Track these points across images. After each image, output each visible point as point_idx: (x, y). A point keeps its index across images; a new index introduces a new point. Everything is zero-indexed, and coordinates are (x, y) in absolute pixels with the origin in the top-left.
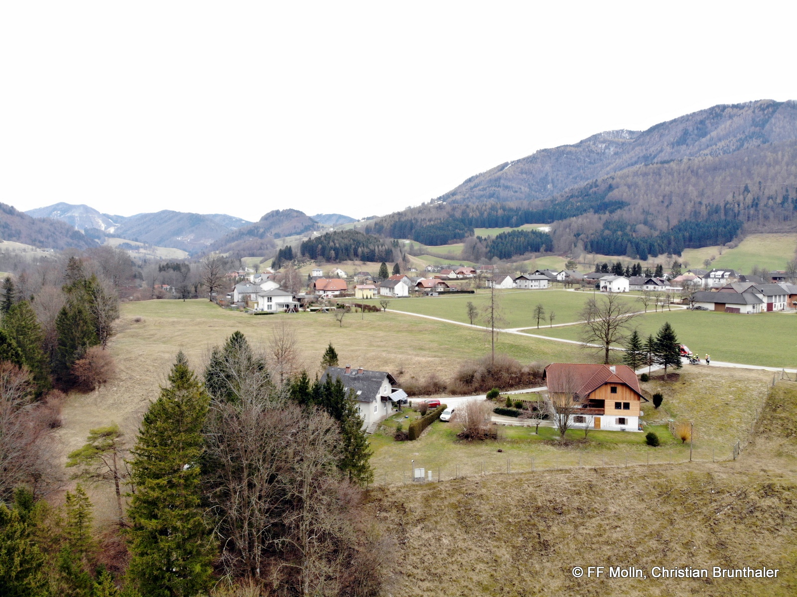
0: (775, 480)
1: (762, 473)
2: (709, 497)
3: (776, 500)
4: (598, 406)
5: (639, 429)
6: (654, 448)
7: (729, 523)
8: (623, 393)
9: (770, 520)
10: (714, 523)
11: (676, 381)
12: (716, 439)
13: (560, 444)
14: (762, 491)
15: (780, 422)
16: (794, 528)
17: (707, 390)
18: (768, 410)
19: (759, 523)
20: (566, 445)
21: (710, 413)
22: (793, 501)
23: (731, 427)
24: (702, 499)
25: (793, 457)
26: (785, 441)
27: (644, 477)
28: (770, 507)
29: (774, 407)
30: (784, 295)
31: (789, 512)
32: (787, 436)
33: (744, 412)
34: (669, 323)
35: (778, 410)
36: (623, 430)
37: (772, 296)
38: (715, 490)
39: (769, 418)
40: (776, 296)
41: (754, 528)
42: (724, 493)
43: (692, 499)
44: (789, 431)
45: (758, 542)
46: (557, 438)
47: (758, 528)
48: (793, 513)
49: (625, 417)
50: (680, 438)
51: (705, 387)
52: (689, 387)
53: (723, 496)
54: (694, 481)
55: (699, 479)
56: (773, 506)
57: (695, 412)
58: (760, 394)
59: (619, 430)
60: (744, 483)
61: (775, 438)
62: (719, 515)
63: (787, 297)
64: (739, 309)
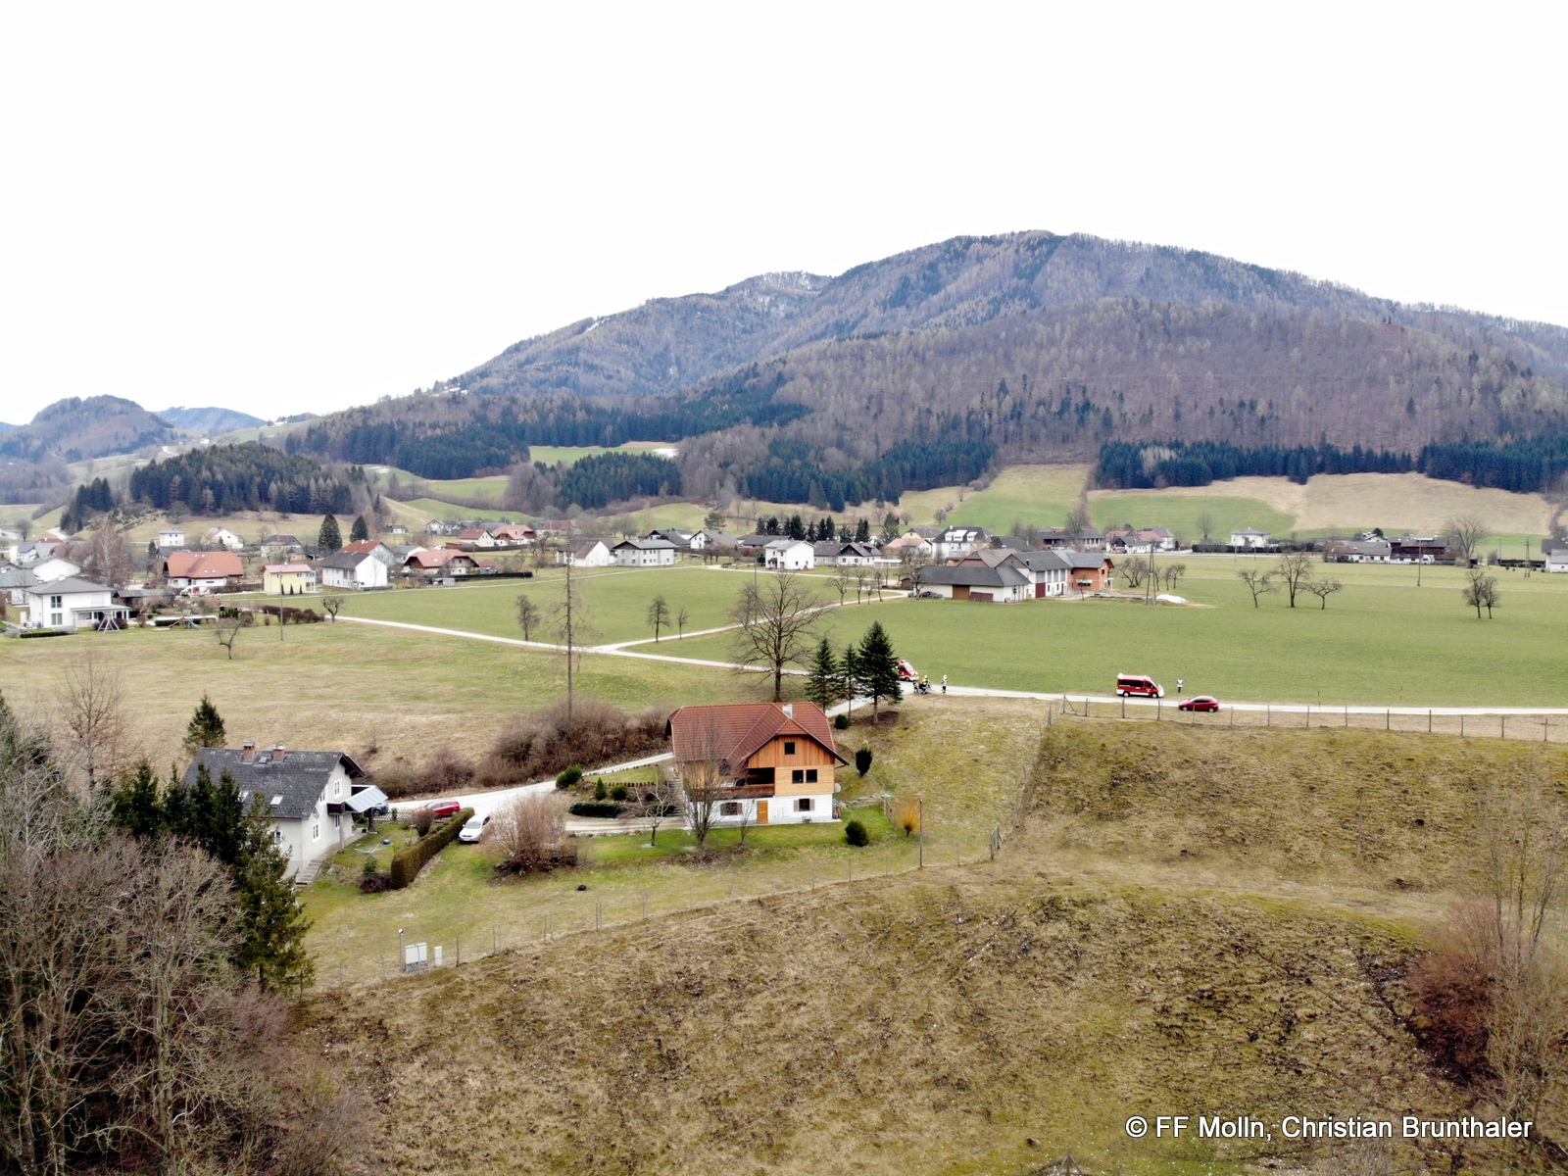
0: (1060, 891)
1: (1039, 879)
2: (954, 930)
3: (1063, 925)
4: (761, 780)
5: (834, 817)
6: (860, 849)
7: (990, 975)
8: (805, 753)
9: (1056, 963)
10: (965, 977)
11: (894, 723)
12: (961, 824)
13: (696, 861)
14: (1040, 912)
15: (1063, 787)
16: (1097, 973)
17: (943, 737)
18: (1042, 767)
19: (1038, 969)
20: (707, 860)
21: (949, 778)
22: (1092, 925)
23: (985, 800)
24: (943, 935)
25: (1088, 847)
26: (1073, 820)
27: (843, 906)
28: (1055, 938)
29: (1052, 763)
30: (1063, 570)
31: (1086, 945)
32: (1076, 812)
33: (1003, 773)
34: (879, 623)
35: (1060, 767)
36: (807, 822)
37: (1043, 572)
38: (963, 918)
39: (1046, 781)
40: (1049, 571)
41: (1031, 979)
42: (978, 922)
43: (927, 937)
44: (1079, 803)
45: (1039, 1004)
46: (691, 848)
47: (1038, 978)
48: (1093, 946)
49: (810, 797)
50: (902, 827)
51: (940, 733)
52: (914, 734)
53: (977, 926)
54: (927, 903)
55: (936, 899)
56: (1060, 937)
57: (925, 779)
58: (1029, 740)
59: (801, 822)
60: (1011, 899)
61: (1057, 817)
62: (972, 962)
63: (1067, 573)
64: (992, 595)
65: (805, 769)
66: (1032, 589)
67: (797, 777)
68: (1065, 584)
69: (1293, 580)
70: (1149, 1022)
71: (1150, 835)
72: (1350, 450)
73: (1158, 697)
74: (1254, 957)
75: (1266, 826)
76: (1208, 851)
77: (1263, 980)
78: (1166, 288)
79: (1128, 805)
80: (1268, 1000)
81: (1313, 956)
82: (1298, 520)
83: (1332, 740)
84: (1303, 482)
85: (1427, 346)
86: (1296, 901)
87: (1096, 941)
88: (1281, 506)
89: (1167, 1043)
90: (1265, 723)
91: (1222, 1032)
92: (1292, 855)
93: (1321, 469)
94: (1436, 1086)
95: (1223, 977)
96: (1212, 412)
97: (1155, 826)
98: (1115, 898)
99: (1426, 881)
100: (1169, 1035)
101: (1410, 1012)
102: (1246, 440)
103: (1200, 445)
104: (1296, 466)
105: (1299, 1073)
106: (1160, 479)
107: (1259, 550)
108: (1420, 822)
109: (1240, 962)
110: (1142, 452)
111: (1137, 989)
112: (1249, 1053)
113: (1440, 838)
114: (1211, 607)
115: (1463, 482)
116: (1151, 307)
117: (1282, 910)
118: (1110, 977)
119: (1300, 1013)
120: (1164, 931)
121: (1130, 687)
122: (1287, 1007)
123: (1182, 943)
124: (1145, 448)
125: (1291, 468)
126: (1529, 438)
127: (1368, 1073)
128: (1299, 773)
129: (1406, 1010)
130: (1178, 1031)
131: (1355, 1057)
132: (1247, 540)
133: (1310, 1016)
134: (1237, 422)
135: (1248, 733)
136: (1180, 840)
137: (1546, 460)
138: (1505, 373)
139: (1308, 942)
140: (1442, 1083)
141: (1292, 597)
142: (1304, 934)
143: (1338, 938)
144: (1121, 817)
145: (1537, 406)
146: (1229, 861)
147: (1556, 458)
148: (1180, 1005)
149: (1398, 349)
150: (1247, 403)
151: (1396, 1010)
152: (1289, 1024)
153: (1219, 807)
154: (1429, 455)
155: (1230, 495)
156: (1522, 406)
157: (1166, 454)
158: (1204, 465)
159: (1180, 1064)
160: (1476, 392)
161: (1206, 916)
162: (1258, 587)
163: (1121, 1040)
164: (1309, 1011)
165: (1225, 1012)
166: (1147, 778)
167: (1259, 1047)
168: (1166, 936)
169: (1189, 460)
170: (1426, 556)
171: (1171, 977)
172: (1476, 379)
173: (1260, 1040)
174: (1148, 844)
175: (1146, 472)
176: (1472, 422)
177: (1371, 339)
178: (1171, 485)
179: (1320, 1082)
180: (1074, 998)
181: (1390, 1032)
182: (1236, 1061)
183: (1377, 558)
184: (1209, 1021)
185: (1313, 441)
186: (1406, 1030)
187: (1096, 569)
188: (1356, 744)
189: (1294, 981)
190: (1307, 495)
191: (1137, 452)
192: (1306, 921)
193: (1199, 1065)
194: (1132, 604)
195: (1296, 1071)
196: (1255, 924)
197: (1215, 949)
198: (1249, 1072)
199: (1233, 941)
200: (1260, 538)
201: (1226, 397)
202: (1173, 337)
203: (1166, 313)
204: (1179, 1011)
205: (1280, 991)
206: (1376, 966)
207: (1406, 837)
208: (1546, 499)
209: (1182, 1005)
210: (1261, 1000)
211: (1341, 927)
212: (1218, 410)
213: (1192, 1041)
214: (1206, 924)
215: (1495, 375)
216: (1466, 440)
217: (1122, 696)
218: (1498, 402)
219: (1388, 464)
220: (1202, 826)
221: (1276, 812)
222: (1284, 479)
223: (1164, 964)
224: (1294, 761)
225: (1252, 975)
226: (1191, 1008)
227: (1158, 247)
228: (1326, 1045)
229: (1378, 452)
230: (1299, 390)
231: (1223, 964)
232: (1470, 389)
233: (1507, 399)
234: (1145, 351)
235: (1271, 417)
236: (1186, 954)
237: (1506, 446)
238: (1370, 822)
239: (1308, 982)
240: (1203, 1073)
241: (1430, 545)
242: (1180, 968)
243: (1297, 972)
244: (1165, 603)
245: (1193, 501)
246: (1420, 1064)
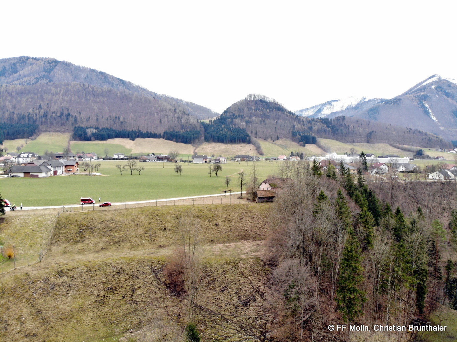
0: (64, 267)
1: (56, 265)
2: (28, 287)
3: (65, 278)
7: (41, 298)
9: (63, 290)
10: (33, 301)
11: (3, 222)
12: (29, 252)
14: (57, 275)
15: (64, 235)
16: (77, 290)
17: (21, 225)
18: (57, 230)
19: (58, 293)
21: (24, 238)
22: (74, 276)
23: (37, 243)
24: (24, 289)
25: (72, 252)
26: (67, 245)
28: (62, 282)
29: (60, 228)
30: (63, 166)
31: (73, 282)
32: (68, 242)
33: (43, 233)
35: (62, 229)
37: (56, 167)
38: (31, 282)
39: (58, 234)
40: (58, 167)
41: (56, 296)
42: (36, 282)
43: (19, 291)
44: (69, 239)
45: (58, 303)
47: (58, 296)
48: (75, 282)
50: (7, 256)
51: (20, 223)
52: (10, 225)
53: (36, 284)
54: (18, 280)
55: (21, 278)
56: (64, 281)
57: (15, 239)
58: (52, 222)
60: (47, 273)
61: (62, 244)
62: (35, 296)
63: (64, 167)
64: (38, 175)
66: (52, 173)
68: (63, 171)
69: (131, 167)
70: (93, 300)
71: (92, 245)
72: (146, 132)
73: (93, 203)
74: (123, 274)
75: (125, 237)
76: (109, 247)
77: (126, 280)
78: (93, 81)
79: (85, 237)
80: (128, 285)
81: (139, 271)
82: (133, 151)
83: (142, 210)
84: (133, 140)
85: (164, 105)
86: (134, 256)
87: (76, 280)
88: (128, 147)
89: (99, 305)
90: (124, 208)
91: (115, 298)
92: (132, 243)
93: (138, 137)
94: (172, 298)
95: (115, 282)
96: (107, 119)
97: (93, 242)
98: (81, 266)
99: (167, 244)
100: (99, 303)
101: (164, 280)
102: (117, 128)
103: (104, 128)
104: (132, 135)
105: (137, 304)
106: (93, 138)
107: (122, 159)
108: (165, 229)
109: (119, 277)
110: (87, 130)
111: (89, 292)
112: (123, 302)
113: (170, 232)
114: (109, 176)
115: (173, 141)
116: (89, 86)
117: (130, 259)
118: (81, 290)
119: (136, 287)
120: (97, 273)
121: (85, 201)
122: (133, 286)
123: (102, 275)
124: (88, 128)
125: (130, 136)
126: (188, 131)
127: (155, 299)
128: (134, 221)
129: (163, 280)
130: (102, 301)
131: (151, 296)
132: (118, 156)
133: (139, 287)
134: (115, 123)
135: (119, 211)
136: (101, 245)
137: (192, 136)
138: (183, 114)
139: (137, 267)
140: (174, 297)
141: (131, 172)
142: (136, 265)
143: (145, 264)
144: (83, 241)
145: (190, 123)
146: (115, 248)
147: (194, 136)
148: (102, 293)
149: (157, 106)
150: (117, 117)
151: (161, 280)
152: (133, 291)
153: (112, 233)
154: (165, 134)
155: (113, 143)
156: (187, 123)
157: (94, 131)
158: (106, 135)
159: (103, 310)
160: (176, 118)
161: (109, 266)
162: (122, 169)
163: (85, 308)
165: (116, 292)
166: (90, 228)
167: (125, 299)
168: (97, 274)
169: (101, 133)
170: (165, 160)
171: (99, 286)
172: (176, 115)
173: (125, 298)
174: (91, 248)
175: (88, 136)
176: (175, 126)
177: (150, 102)
178: (96, 140)
179: (142, 305)
180: (70, 299)
181: (160, 287)
182: (119, 305)
183: (153, 161)
184: (111, 296)
185: (135, 129)
186: (164, 285)
187: (73, 166)
188: (149, 210)
189: (134, 278)
190: (135, 144)
191: (85, 130)
192: (137, 261)
193: (109, 309)
194: (85, 176)
195: (136, 303)
196: (123, 265)
197: (112, 274)
198: (123, 307)
199: (117, 271)
200: (122, 156)
201: (111, 115)
202: (95, 96)
203: (93, 89)
204: (102, 295)
205: (131, 282)
206: (155, 270)
207: (162, 233)
208: (192, 146)
209: (103, 293)
210: (126, 286)
211: (146, 261)
212: (109, 119)
213: (106, 303)
214: (109, 268)
215: (180, 114)
216: (174, 130)
217: (82, 204)
218: (181, 122)
219: (155, 136)
220: (107, 240)
221: (128, 232)
222: (128, 139)
223: (97, 282)
224: (133, 217)
225: (123, 279)
226: (106, 293)
227: (90, 69)
228: (143, 294)
229: (153, 133)
230: (132, 114)
231: (114, 278)
232: (175, 118)
233: (183, 121)
234: (87, 99)
235: (124, 121)
236: (103, 278)
237: (183, 133)
238: (153, 231)
239: (138, 278)
240: (110, 311)
241: (166, 157)
242: (102, 282)
243: (135, 276)
244: (95, 175)
245: (103, 145)
246: (168, 293)
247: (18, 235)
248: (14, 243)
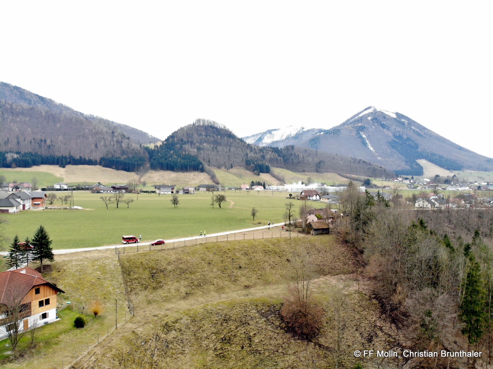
0: (166, 320)
1: (156, 318)
2: (143, 349)
3: (174, 332)
4: (25, 309)
5: (57, 318)
6: (83, 329)
7: (162, 361)
8: (44, 291)
9: (178, 346)
10: (156, 365)
11: (51, 270)
13: (16, 358)
14: (165, 330)
15: (136, 281)
16: (190, 345)
17: (79, 272)
18: (125, 275)
19: (174, 351)
20: (22, 356)
21: (91, 288)
22: (182, 328)
23: (110, 294)
24: (141, 352)
25: (157, 301)
26: (146, 293)
28: (174, 338)
29: (128, 273)
31: (183, 336)
32: (145, 289)
33: (112, 281)
34: (42, 226)
35: (131, 273)
36: (46, 323)
37: (24, 200)
38: (143, 342)
39: (129, 280)
40: (26, 200)
41: (174, 356)
42: (148, 342)
43: (137, 355)
44: (145, 285)
45: (180, 364)
46: (9, 353)
47: (176, 355)
48: (185, 336)
49: (47, 312)
50: (93, 314)
51: (77, 271)
52: (65, 273)
53: (149, 343)
54: (129, 342)
55: (131, 339)
56: (175, 337)
58: (115, 266)
59: (43, 325)
60: (153, 329)
61: (140, 293)
62: (155, 358)
63: (31, 200)
64: (8, 210)
65: (44, 299)
66: (21, 207)
67: (41, 304)
68: (30, 204)
69: (118, 199)
70: (213, 355)
71: (173, 291)
72: (78, 157)
74: (231, 321)
75: (204, 278)
76: (193, 291)
77: (237, 328)
78: (6, 97)
79: (160, 282)
80: (241, 334)
81: (246, 316)
82: (65, 180)
83: (207, 247)
84: (64, 167)
85: (99, 127)
86: (232, 300)
87: (185, 333)
88: (58, 175)
89: (221, 360)
90: (184, 245)
91: (234, 349)
92: (216, 286)
93: (69, 163)
94: (297, 342)
95: (225, 331)
96: (31, 142)
97: (173, 287)
98: (184, 316)
99: (251, 284)
100: (220, 357)
101: (279, 324)
102: (44, 152)
103: (27, 153)
104: (62, 162)
105: (260, 353)
106: (13, 165)
107: (65, 190)
108: (240, 267)
109: (228, 325)
110: (6, 155)
111: (204, 345)
112: (244, 353)
113: (247, 271)
114: (92, 210)
116: (6, 102)
117: (231, 304)
118: (195, 345)
119: (251, 334)
120: (203, 322)
121: (129, 240)
122: (247, 334)
123: (209, 324)
124: (7, 153)
125: (60, 162)
126: (130, 157)
127: (278, 346)
128: (204, 259)
129: (277, 323)
130: (222, 355)
131: (272, 342)
133: (254, 334)
134: (40, 146)
135: (181, 249)
136: (183, 290)
137: (136, 163)
138: (122, 138)
139: (243, 312)
140: (298, 341)
141: (117, 205)
142: (240, 309)
143: (250, 308)
144: (161, 287)
145: (132, 148)
146: (201, 293)
147: (138, 163)
148: (219, 346)
149: (91, 128)
150: (43, 140)
151: (275, 324)
152: (250, 339)
153: (187, 276)
154: (103, 160)
155: (40, 171)
156: (128, 147)
157: (15, 156)
158: (30, 160)
159: (228, 365)
160: (115, 143)
161: (211, 313)
162: (108, 202)
163: (209, 365)
164: (253, 333)
165: (232, 342)
166: (161, 271)
167: (246, 350)
168: (204, 324)
169: (24, 158)
170: (123, 191)
171: (212, 337)
172: (115, 139)
173: (245, 348)
174: (174, 294)
175: (8, 162)
176: (114, 151)
177: (82, 123)
178: (17, 167)
179: (267, 354)
180: (188, 357)
181: (277, 331)
182: (242, 357)
183: (109, 192)
184: (229, 347)
185: (66, 154)
186: (281, 329)
187: (42, 198)
188: (214, 247)
189: (245, 325)
190: (66, 172)
191: (4, 154)
192: (239, 305)
193: (233, 363)
194: (64, 210)
195: (259, 353)
196: (226, 311)
197: (219, 323)
198: (247, 359)
199: (223, 318)
201: (35, 137)
202: (14, 114)
203: (11, 105)
204: (219, 348)
205: (243, 330)
206: (263, 313)
207: (239, 273)
208: (137, 174)
209: (219, 345)
210: (239, 335)
211: (248, 304)
212: (33, 141)
213: (228, 356)
214: (213, 315)
215: (120, 138)
216: (113, 156)
218: (121, 146)
219: (90, 162)
220: (186, 283)
221: (204, 273)
222: (57, 166)
223: (208, 333)
224: (200, 256)
225: (233, 327)
226: (221, 345)
227: (3, 83)
228: (263, 342)
229: (87, 158)
230: (61, 137)
231: (224, 327)
232: (113, 142)
233: (124, 145)
234: (4, 119)
235: (52, 145)
236: (212, 328)
237: (124, 159)
238: (229, 270)
239: (248, 324)
240: (235, 365)
241: (123, 187)
242: (213, 333)
243: (244, 322)
244: (77, 209)
245: (27, 173)
246: (289, 338)
247: (82, 286)
248: (81, 296)
